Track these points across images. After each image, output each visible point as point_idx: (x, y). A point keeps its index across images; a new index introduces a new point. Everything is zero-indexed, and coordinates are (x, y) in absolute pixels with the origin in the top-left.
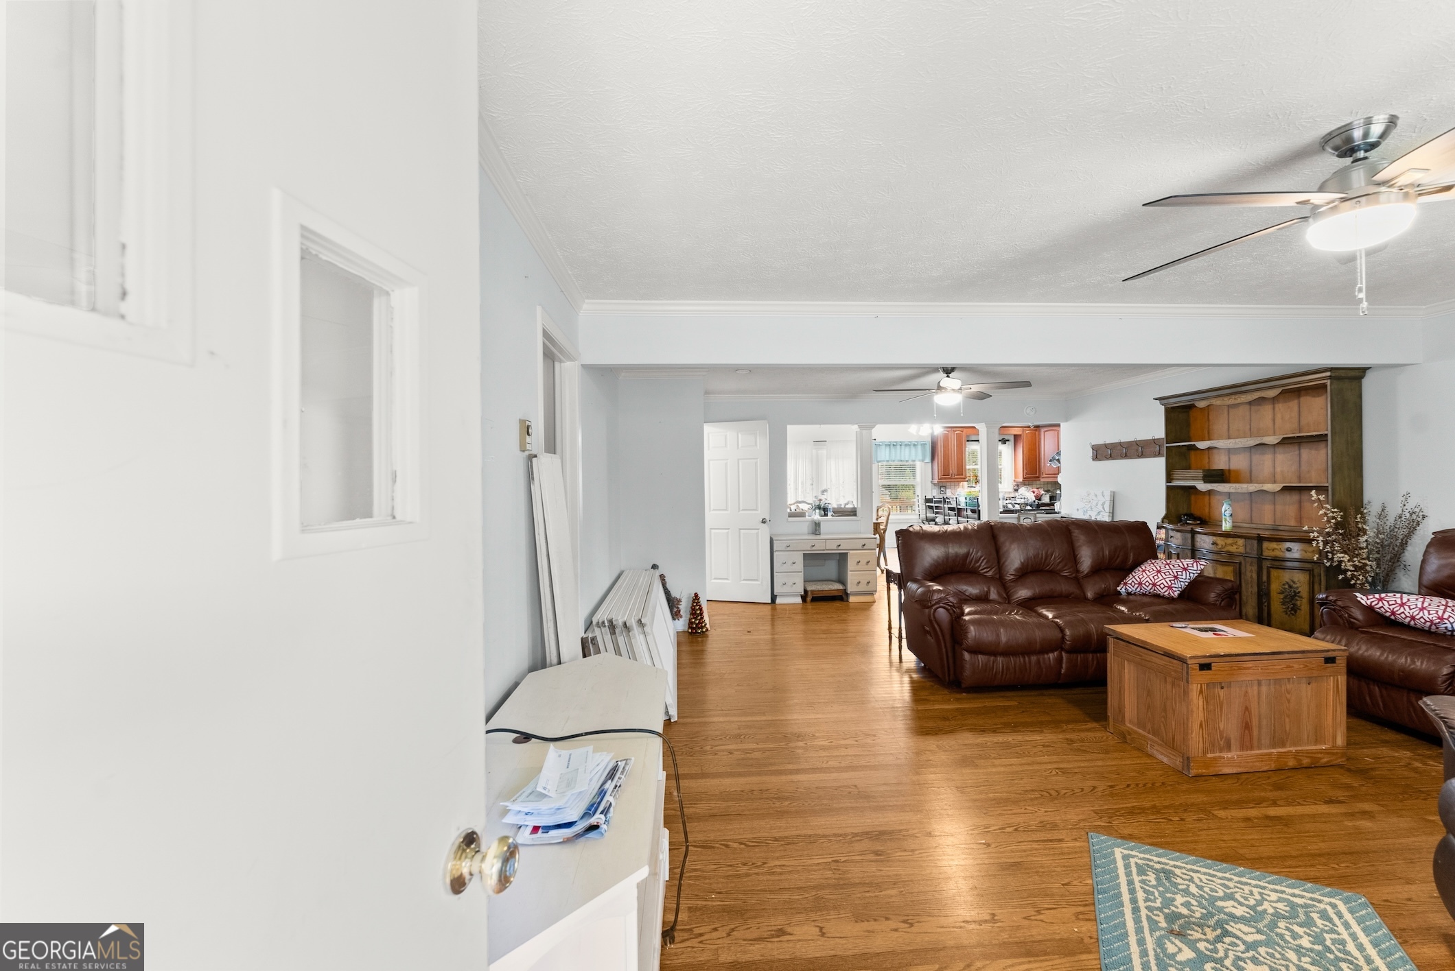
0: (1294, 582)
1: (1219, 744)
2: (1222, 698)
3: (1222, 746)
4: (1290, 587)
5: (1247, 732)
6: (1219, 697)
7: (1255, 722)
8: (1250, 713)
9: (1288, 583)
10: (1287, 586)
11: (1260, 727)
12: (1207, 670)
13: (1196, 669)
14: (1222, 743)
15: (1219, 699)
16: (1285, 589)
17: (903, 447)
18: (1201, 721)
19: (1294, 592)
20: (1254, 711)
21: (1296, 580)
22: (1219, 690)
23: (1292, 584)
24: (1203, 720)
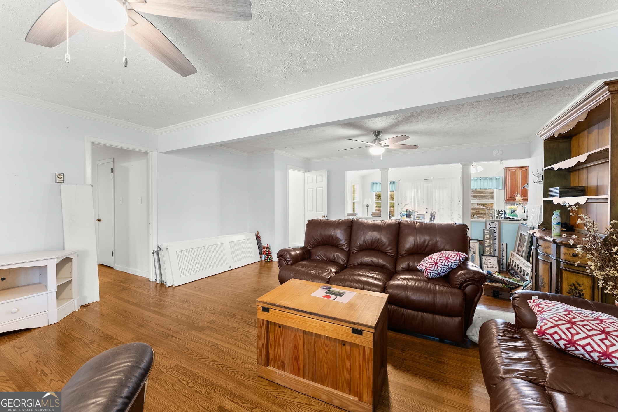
0: (579, 285)
1: (278, 364)
2: (279, 334)
3: (279, 365)
4: (576, 288)
5: (295, 362)
6: (278, 332)
7: (301, 358)
8: (298, 351)
9: (574, 285)
10: (573, 287)
11: (305, 364)
12: (266, 311)
13: (260, 310)
14: (279, 363)
15: (278, 334)
16: (572, 289)
17: (482, 181)
18: (263, 344)
19: (579, 293)
20: (301, 351)
21: (581, 283)
22: (278, 328)
23: (577, 286)
24: (264, 343)
